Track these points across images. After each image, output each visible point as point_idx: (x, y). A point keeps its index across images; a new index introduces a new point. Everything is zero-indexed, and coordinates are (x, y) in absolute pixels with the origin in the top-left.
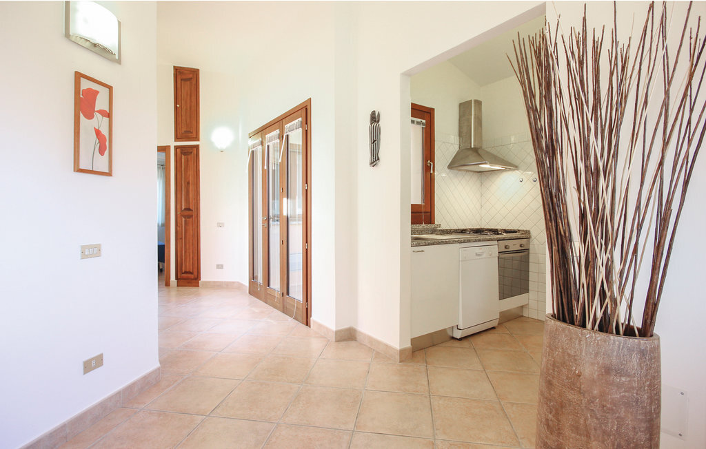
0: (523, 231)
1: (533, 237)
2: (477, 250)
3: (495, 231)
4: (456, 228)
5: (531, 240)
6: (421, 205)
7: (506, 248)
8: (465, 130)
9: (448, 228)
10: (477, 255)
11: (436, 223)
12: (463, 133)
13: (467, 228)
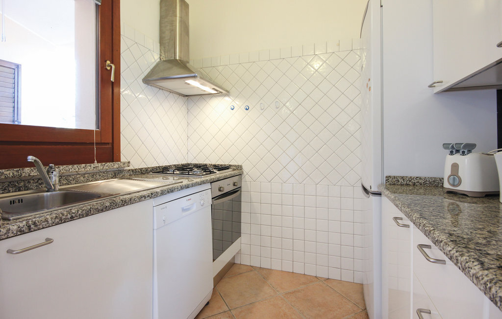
0: (235, 166)
1: (245, 173)
2: (184, 203)
3: (205, 169)
4: (155, 165)
5: (243, 176)
6: (91, 131)
7: (220, 190)
8: (167, 34)
9: (143, 166)
10: (184, 210)
11: (123, 159)
12: (165, 40)
13: (171, 164)
